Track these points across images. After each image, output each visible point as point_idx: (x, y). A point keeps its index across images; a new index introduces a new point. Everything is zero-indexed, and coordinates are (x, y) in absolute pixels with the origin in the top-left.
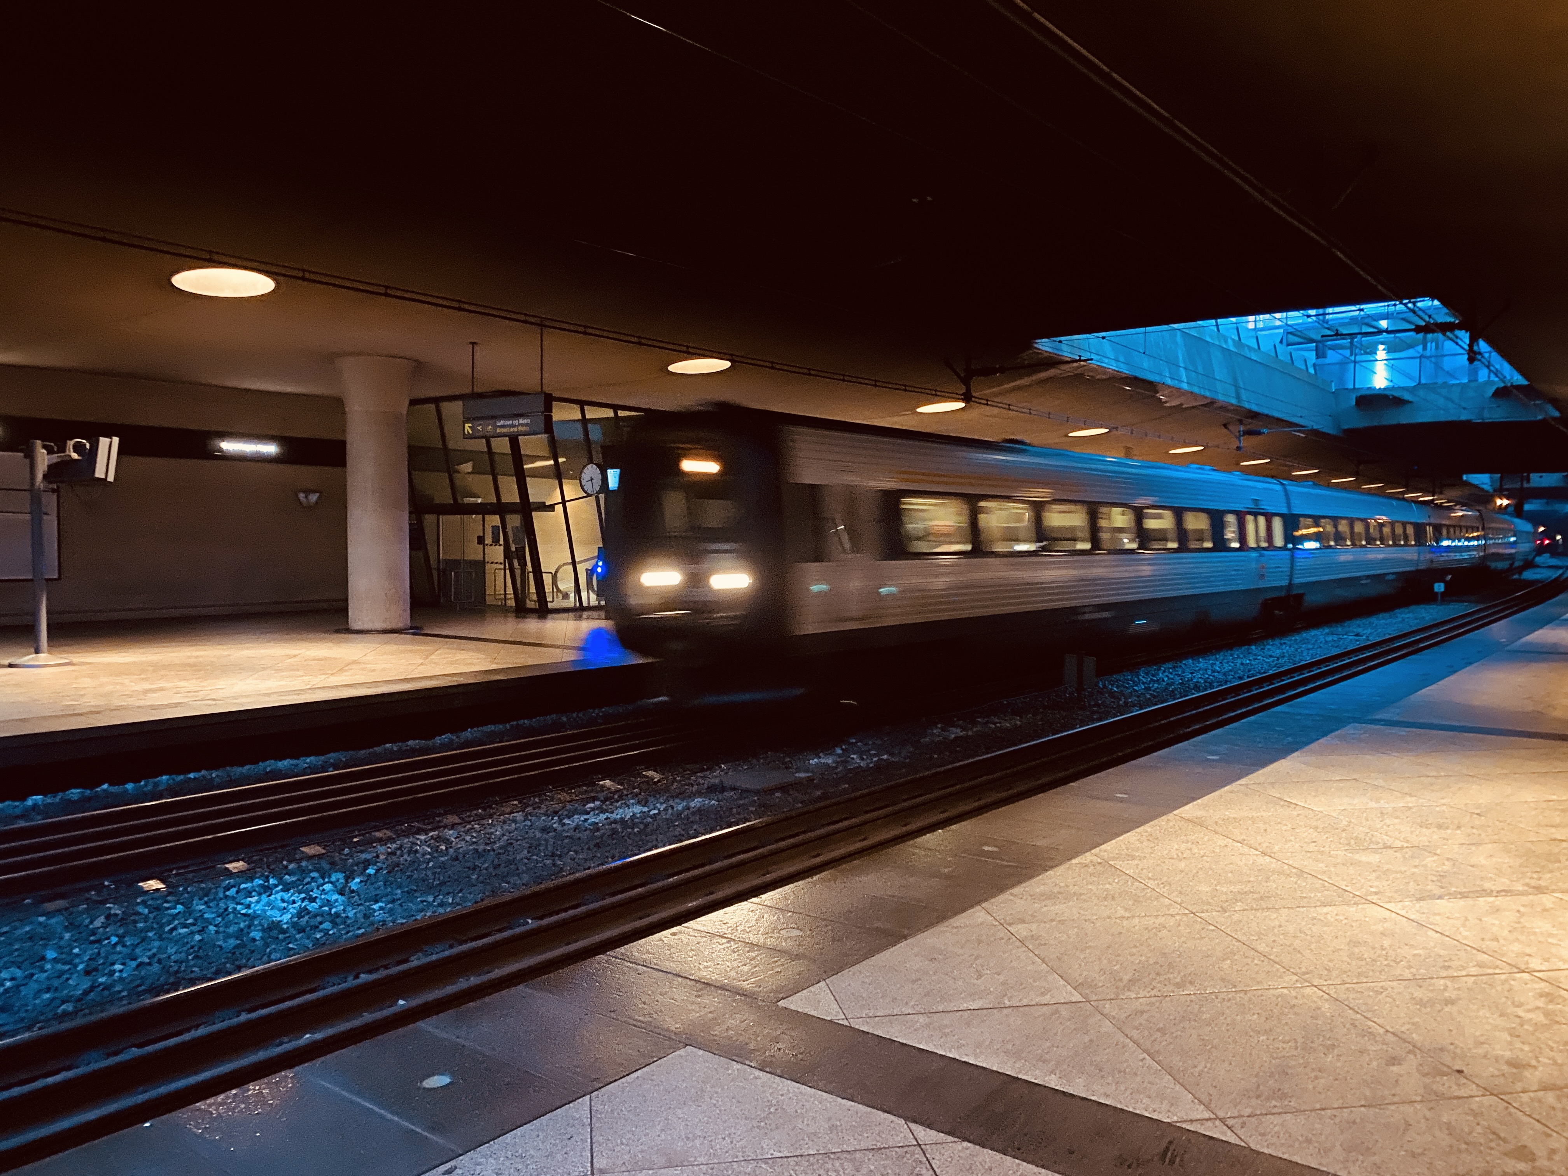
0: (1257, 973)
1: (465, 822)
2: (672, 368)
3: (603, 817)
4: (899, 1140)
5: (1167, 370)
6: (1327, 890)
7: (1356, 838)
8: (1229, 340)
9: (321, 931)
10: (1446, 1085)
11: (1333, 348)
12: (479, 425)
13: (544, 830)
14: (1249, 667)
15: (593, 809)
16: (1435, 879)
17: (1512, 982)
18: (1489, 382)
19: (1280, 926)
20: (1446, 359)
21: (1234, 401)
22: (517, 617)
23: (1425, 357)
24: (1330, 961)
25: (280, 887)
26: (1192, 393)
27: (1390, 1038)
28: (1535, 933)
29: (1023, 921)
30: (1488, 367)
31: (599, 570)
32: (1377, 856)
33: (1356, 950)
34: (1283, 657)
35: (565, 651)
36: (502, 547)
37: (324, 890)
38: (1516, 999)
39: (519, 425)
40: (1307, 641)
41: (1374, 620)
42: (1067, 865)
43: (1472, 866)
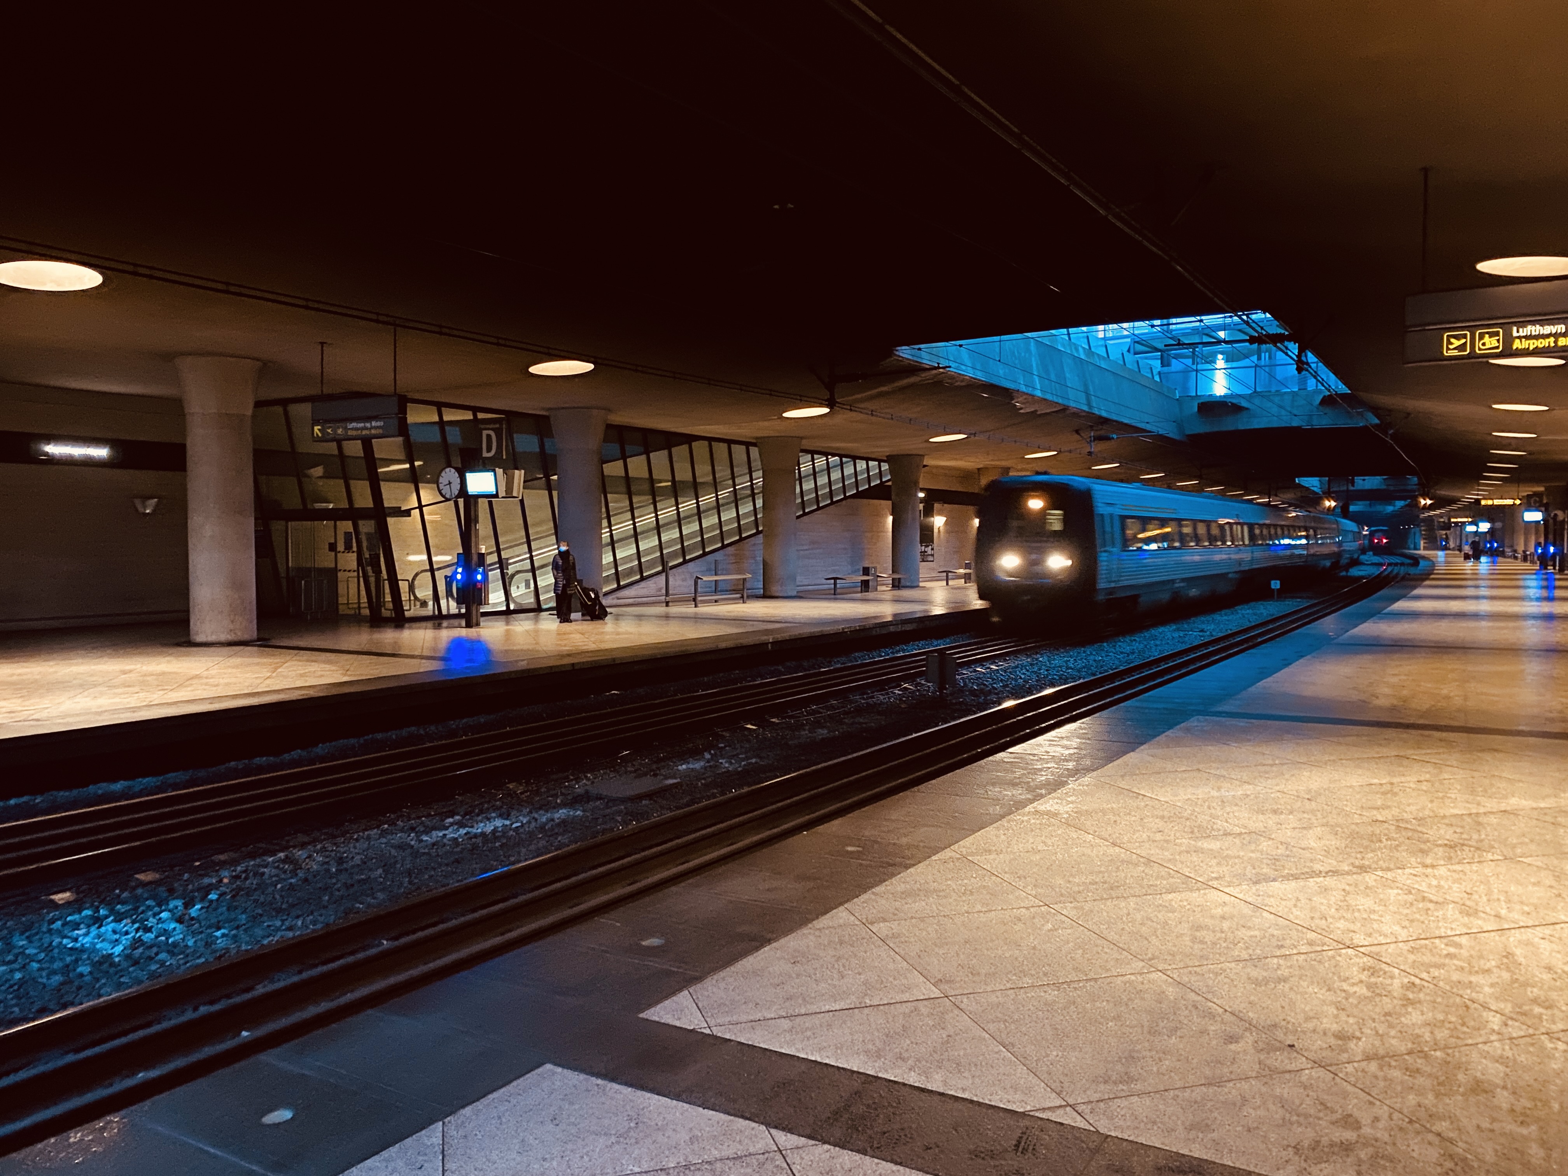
0: (1107, 961)
1: (314, 841)
2: (533, 370)
3: (463, 831)
4: (760, 1146)
5: (1022, 377)
6: (1173, 877)
7: (1199, 826)
8: (1081, 350)
9: (156, 962)
10: (1279, 1060)
11: (1176, 357)
12: (329, 428)
13: (401, 847)
14: (1101, 663)
15: (452, 824)
16: (1269, 862)
17: (1338, 958)
18: (1317, 391)
19: (1128, 914)
20: (1278, 368)
21: (1085, 408)
22: (372, 626)
23: (1260, 367)
24: (1175, 946)
25: (112, 918)
26: (1045, 400)
27: (1227, 1017)
28: (1359, 910)
29: (884, 920)
30: (1315, 377)
31: (459, 577)
32: (1218, 843)
33: (1198, 934)
34: (1133, 653)
35: (424, 661)
36: (355, 554)
37: (160, 919)
38: (1342, 974)
39: (372, 428)
40: (1155, 638)
41: (1217, 617)
42: (927, 862)
43: (1304, 849)
